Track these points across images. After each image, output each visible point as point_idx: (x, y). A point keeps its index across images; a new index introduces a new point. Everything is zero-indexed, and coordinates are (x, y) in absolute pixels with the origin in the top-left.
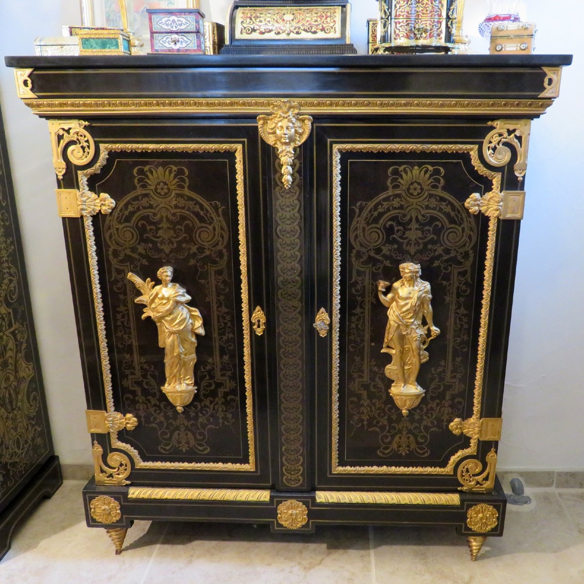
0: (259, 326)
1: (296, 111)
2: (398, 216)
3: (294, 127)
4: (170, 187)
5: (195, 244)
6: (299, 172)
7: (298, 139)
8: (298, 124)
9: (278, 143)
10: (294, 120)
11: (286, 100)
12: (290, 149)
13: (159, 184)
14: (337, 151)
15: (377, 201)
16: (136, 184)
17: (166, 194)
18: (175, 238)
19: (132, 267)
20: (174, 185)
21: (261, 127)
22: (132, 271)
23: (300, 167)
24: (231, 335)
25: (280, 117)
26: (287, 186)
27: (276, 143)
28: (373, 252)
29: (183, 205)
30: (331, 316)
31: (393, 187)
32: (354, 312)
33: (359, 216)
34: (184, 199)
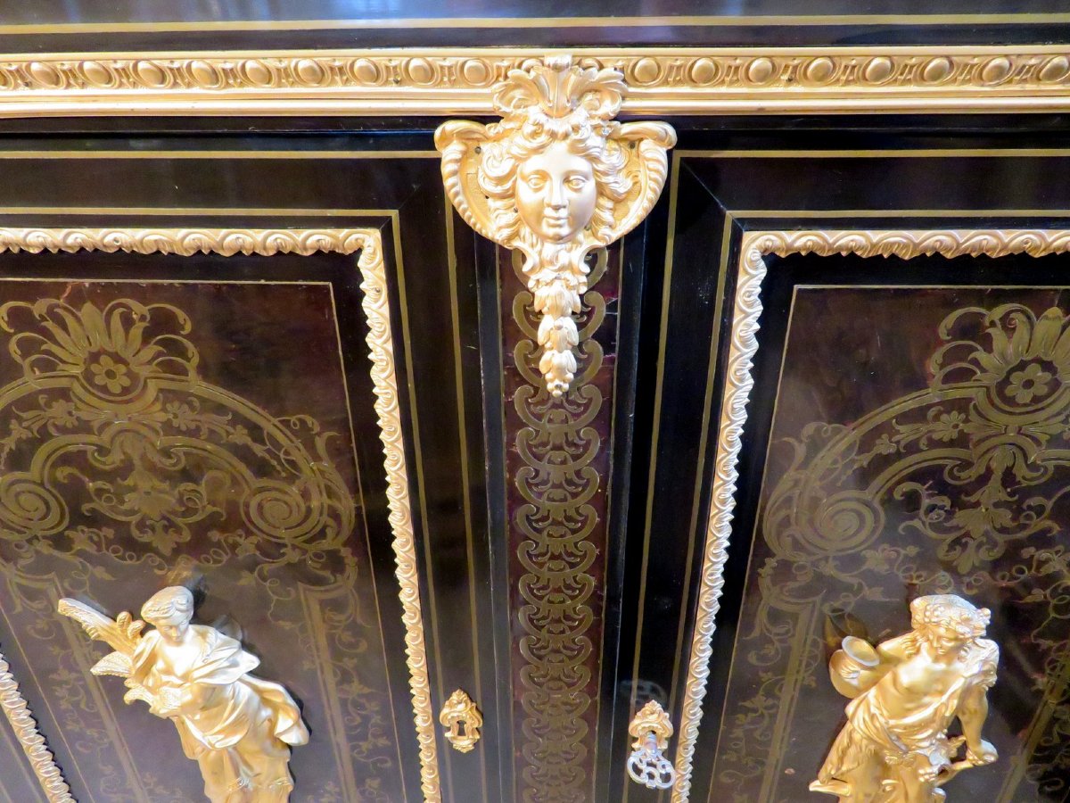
0: (461, 733)
1: (610, 107)
2: (942, 468)
3: (596, 171)
4: (135, 369)
5: (249, 533)
6: (604, 337)
7: (607, 216)
8: (613, 157)
9: (525, 231)
10: (595, 141)
11: (563, 56)
12: (577, 256)
13: (94, 357)
14: (758, 255)
15: (879, 420)
16: (18, 358)
17: (126, 390)
18: (184, 515)
19: (66, 585)
20: (149, 363)
21: (454, 173)
22: (69, 595)
23: (610, 320)
24: (382, 742)
25: (534, 134)
26: (556, 385)
27: (516, 235)
28: (832, 563)
29: (193, 425)
30: (676, 721)
31: (948, 378)
32: (748, 704)
33: (805, 464)
34: (192, 408)
